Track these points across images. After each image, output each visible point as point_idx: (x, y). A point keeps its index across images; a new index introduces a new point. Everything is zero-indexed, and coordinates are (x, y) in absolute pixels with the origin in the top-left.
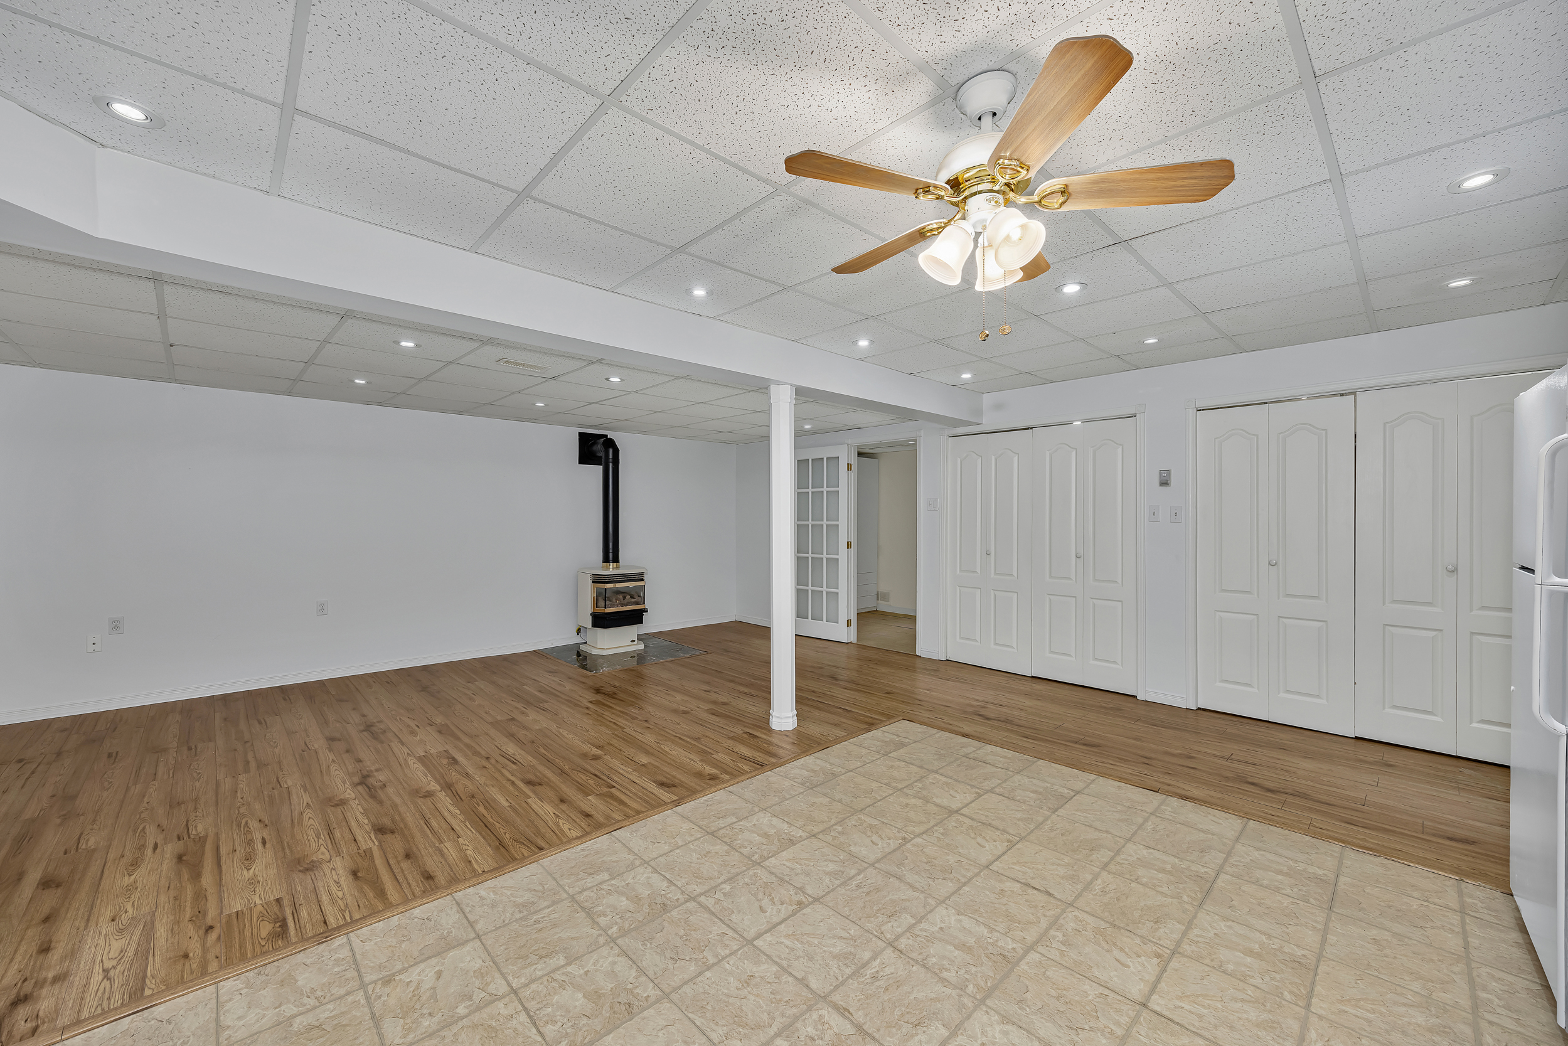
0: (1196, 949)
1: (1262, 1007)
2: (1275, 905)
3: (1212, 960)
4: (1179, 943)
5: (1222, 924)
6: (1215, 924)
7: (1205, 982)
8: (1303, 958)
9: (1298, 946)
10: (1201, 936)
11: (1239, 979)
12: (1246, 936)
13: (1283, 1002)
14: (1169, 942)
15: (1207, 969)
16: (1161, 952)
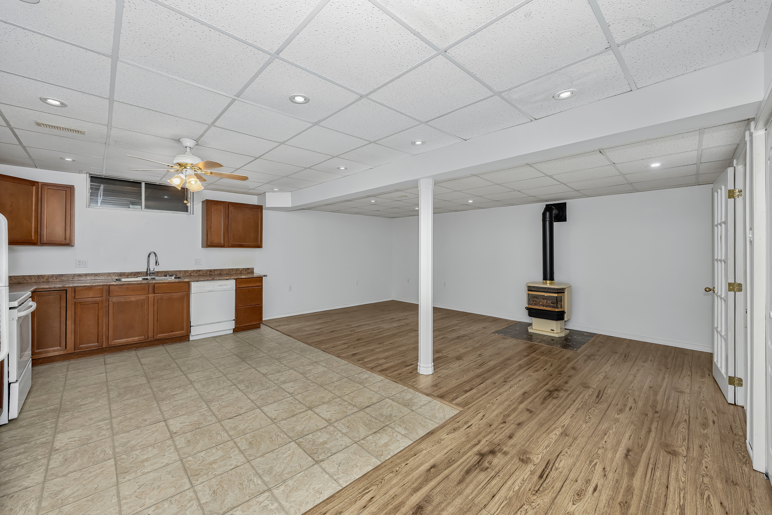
0: (166, 444)
1: (131, 446)
2: (152, 494)
3: (158, 446)
4: (174, 441)
5: (166, 461)
6: (169, 459)
7: (154, 438)
8: (124, 477)
9: (130, 480)
10: (169, 450)
11: (144, 448)
12: (153, 465)
13: (125, 453)
14: (177, 439)
15: (157, 442)
16: (176, 434)
